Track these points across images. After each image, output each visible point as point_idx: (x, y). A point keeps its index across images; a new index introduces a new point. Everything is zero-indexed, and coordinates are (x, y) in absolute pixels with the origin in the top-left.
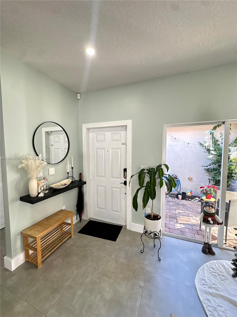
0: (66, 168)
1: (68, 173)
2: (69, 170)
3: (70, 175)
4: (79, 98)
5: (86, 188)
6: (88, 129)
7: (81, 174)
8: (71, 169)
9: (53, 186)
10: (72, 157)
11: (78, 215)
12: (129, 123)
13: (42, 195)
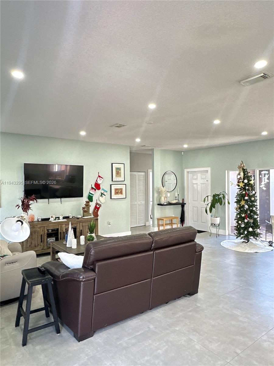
0: (175, 194)
1: (176, 197)
2: (176, 195)
3: (177, 198)
4: (183, 154)
5: (186, 207)
6: (188, 172)
7: (183, 199)
8: (177, 196)
9: (170, 202)
10: (178, 189)
11: (181, 224)
12: (209, 169)
13: (165, 204)
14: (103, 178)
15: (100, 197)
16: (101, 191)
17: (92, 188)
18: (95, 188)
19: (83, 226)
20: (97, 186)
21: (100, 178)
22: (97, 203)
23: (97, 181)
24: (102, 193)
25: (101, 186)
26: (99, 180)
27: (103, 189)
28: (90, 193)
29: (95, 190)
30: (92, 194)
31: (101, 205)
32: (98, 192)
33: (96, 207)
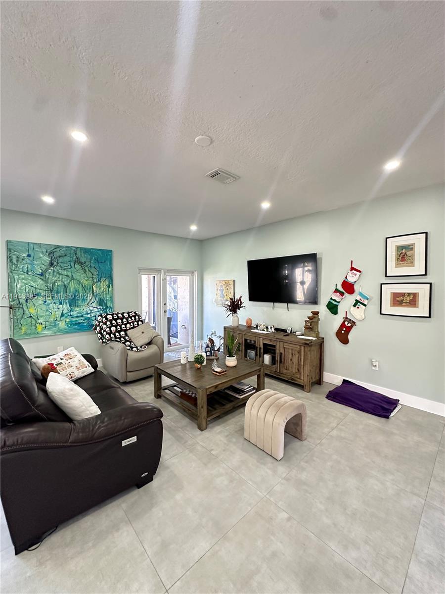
14: (360, 271)
15: (353, 307)
16: (356, 296)
17: (337, 291)
18: (342, 290)
19: (284, 348)
20: (348, 288)
21: (353, 271)
22: (346, 318)
23: (346, 278)
24: (358, 299)
25: (356, 287)
26: (351, 275)
27: (361, 294)
28: (331, 299)
29: (342, 294)
30: (335, 300)
31: (354, 323)
32: (350, 299)
33: (343, 325)
